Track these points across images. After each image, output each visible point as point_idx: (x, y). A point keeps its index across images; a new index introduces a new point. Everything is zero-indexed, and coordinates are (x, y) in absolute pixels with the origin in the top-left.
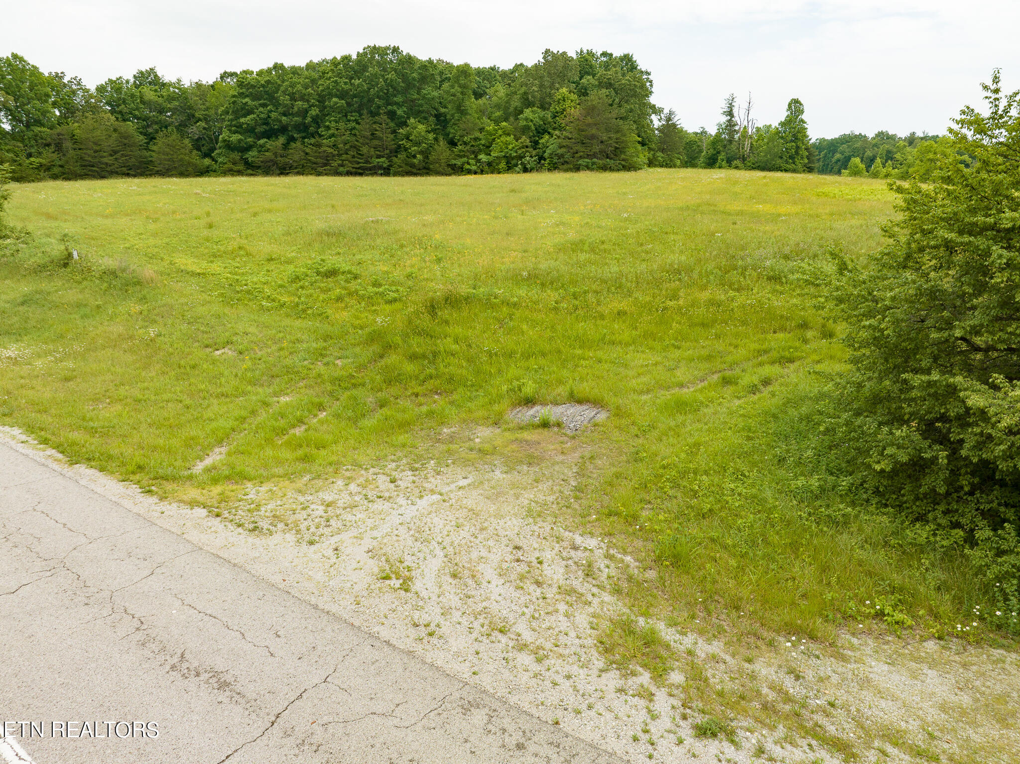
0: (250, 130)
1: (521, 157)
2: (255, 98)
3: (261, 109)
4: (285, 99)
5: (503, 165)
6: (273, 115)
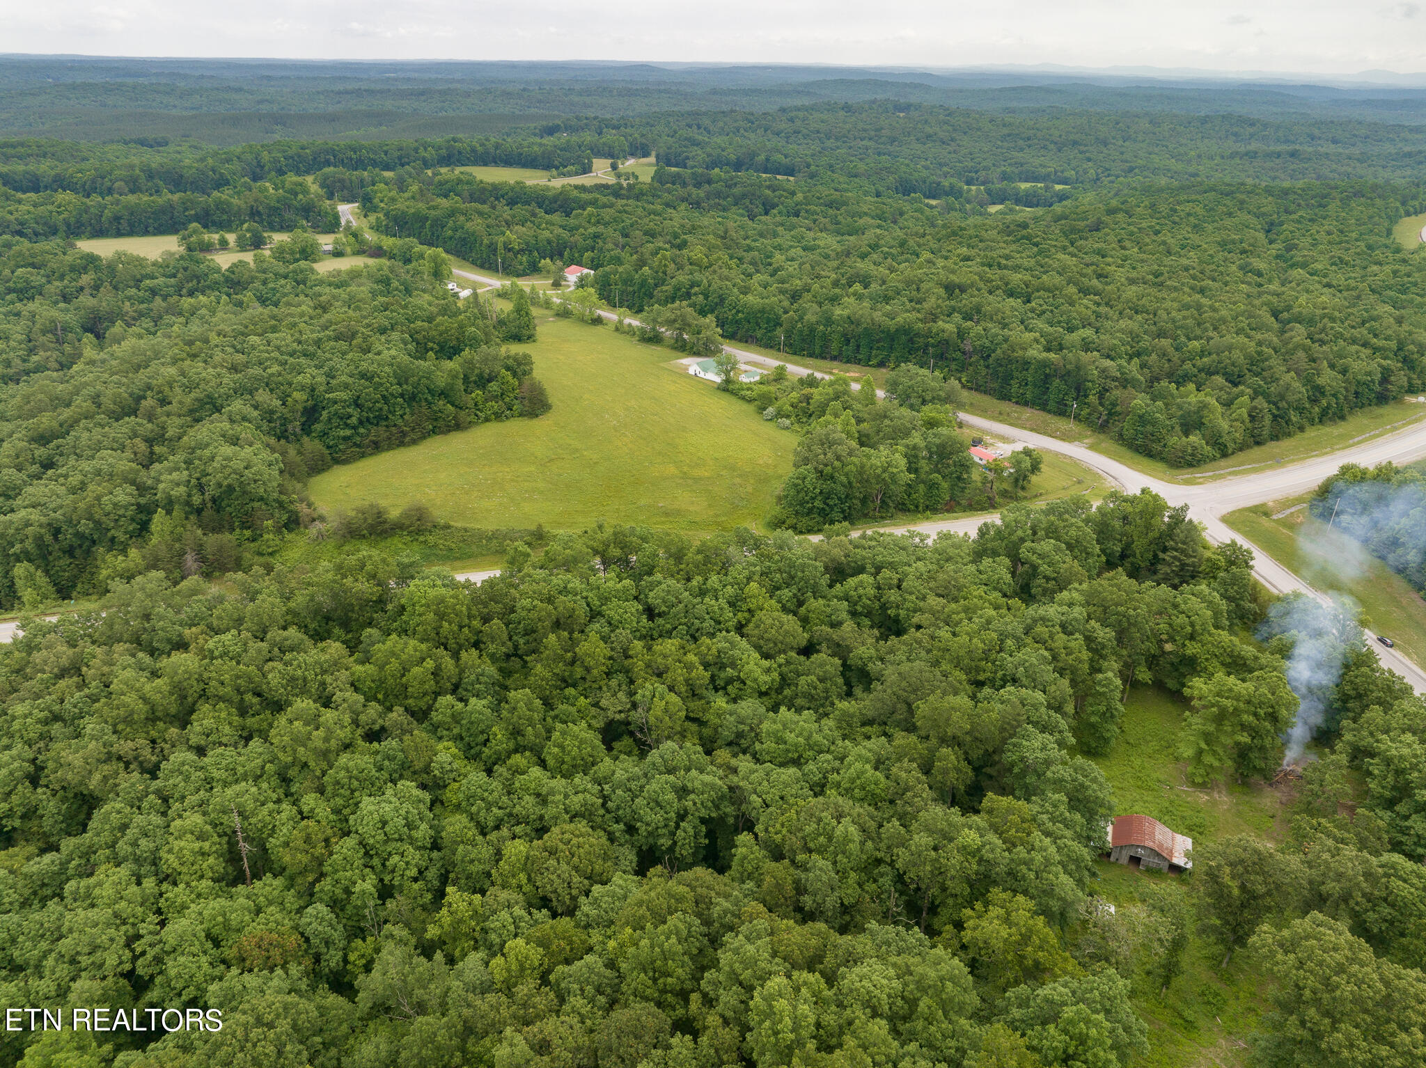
1: (503, 412)
5: (493, 417)
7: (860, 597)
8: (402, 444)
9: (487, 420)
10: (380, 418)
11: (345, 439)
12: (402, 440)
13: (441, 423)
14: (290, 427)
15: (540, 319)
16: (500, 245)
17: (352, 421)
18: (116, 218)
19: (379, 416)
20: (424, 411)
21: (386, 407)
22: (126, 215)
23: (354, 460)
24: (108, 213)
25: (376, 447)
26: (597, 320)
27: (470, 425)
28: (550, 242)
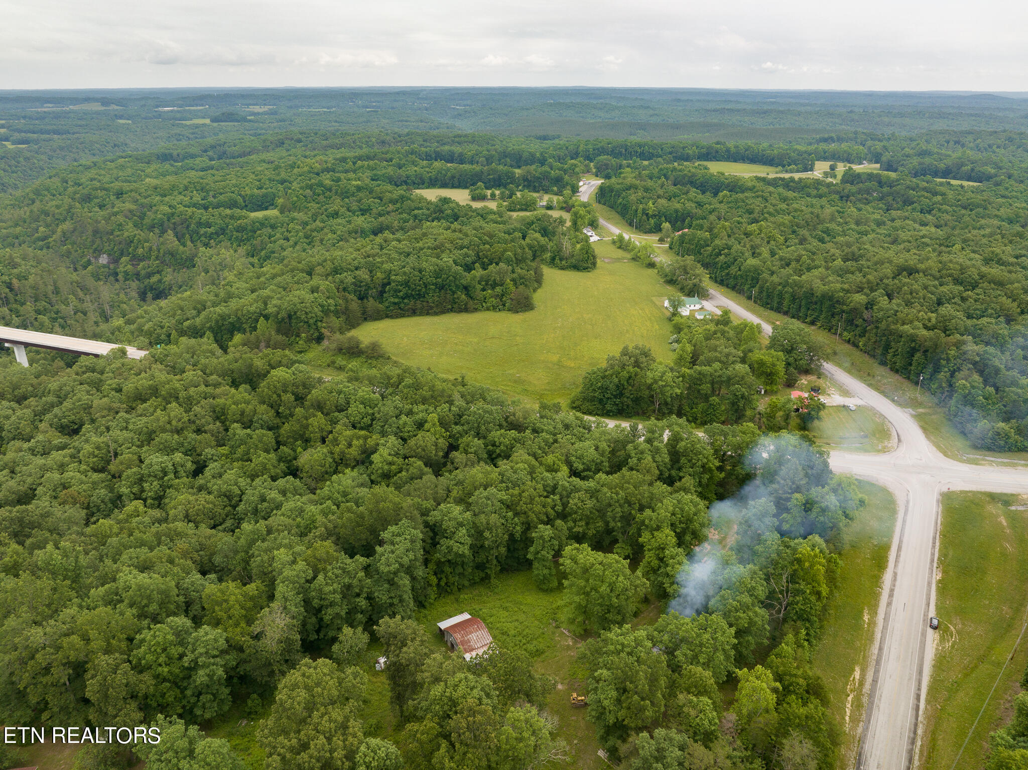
0: (401, 297)
1: (498, 306)
2: (402, 285)
3: (404, 289)
4: (412, 286)
5: (492, 308)
6: (409, 291)
7: (500, 443)
8: (428, 314)
9: (488, 309)
10: (420, 296)
11: (395, 304)
12: (428, 311)
13: (456, 306)
14: (370, 292)
15: (618, 260)
16: (640, 211)
17: (401, 294)
18: (453, 177)
19: (419, 294)
20: (448, 296)
21: (424, 290)
22: (457, 176)
23: (397, 317)
24: (449, 174)
25: (414, 313)
26: (652, 265)
27: (476, 310)
28: (676, 211)
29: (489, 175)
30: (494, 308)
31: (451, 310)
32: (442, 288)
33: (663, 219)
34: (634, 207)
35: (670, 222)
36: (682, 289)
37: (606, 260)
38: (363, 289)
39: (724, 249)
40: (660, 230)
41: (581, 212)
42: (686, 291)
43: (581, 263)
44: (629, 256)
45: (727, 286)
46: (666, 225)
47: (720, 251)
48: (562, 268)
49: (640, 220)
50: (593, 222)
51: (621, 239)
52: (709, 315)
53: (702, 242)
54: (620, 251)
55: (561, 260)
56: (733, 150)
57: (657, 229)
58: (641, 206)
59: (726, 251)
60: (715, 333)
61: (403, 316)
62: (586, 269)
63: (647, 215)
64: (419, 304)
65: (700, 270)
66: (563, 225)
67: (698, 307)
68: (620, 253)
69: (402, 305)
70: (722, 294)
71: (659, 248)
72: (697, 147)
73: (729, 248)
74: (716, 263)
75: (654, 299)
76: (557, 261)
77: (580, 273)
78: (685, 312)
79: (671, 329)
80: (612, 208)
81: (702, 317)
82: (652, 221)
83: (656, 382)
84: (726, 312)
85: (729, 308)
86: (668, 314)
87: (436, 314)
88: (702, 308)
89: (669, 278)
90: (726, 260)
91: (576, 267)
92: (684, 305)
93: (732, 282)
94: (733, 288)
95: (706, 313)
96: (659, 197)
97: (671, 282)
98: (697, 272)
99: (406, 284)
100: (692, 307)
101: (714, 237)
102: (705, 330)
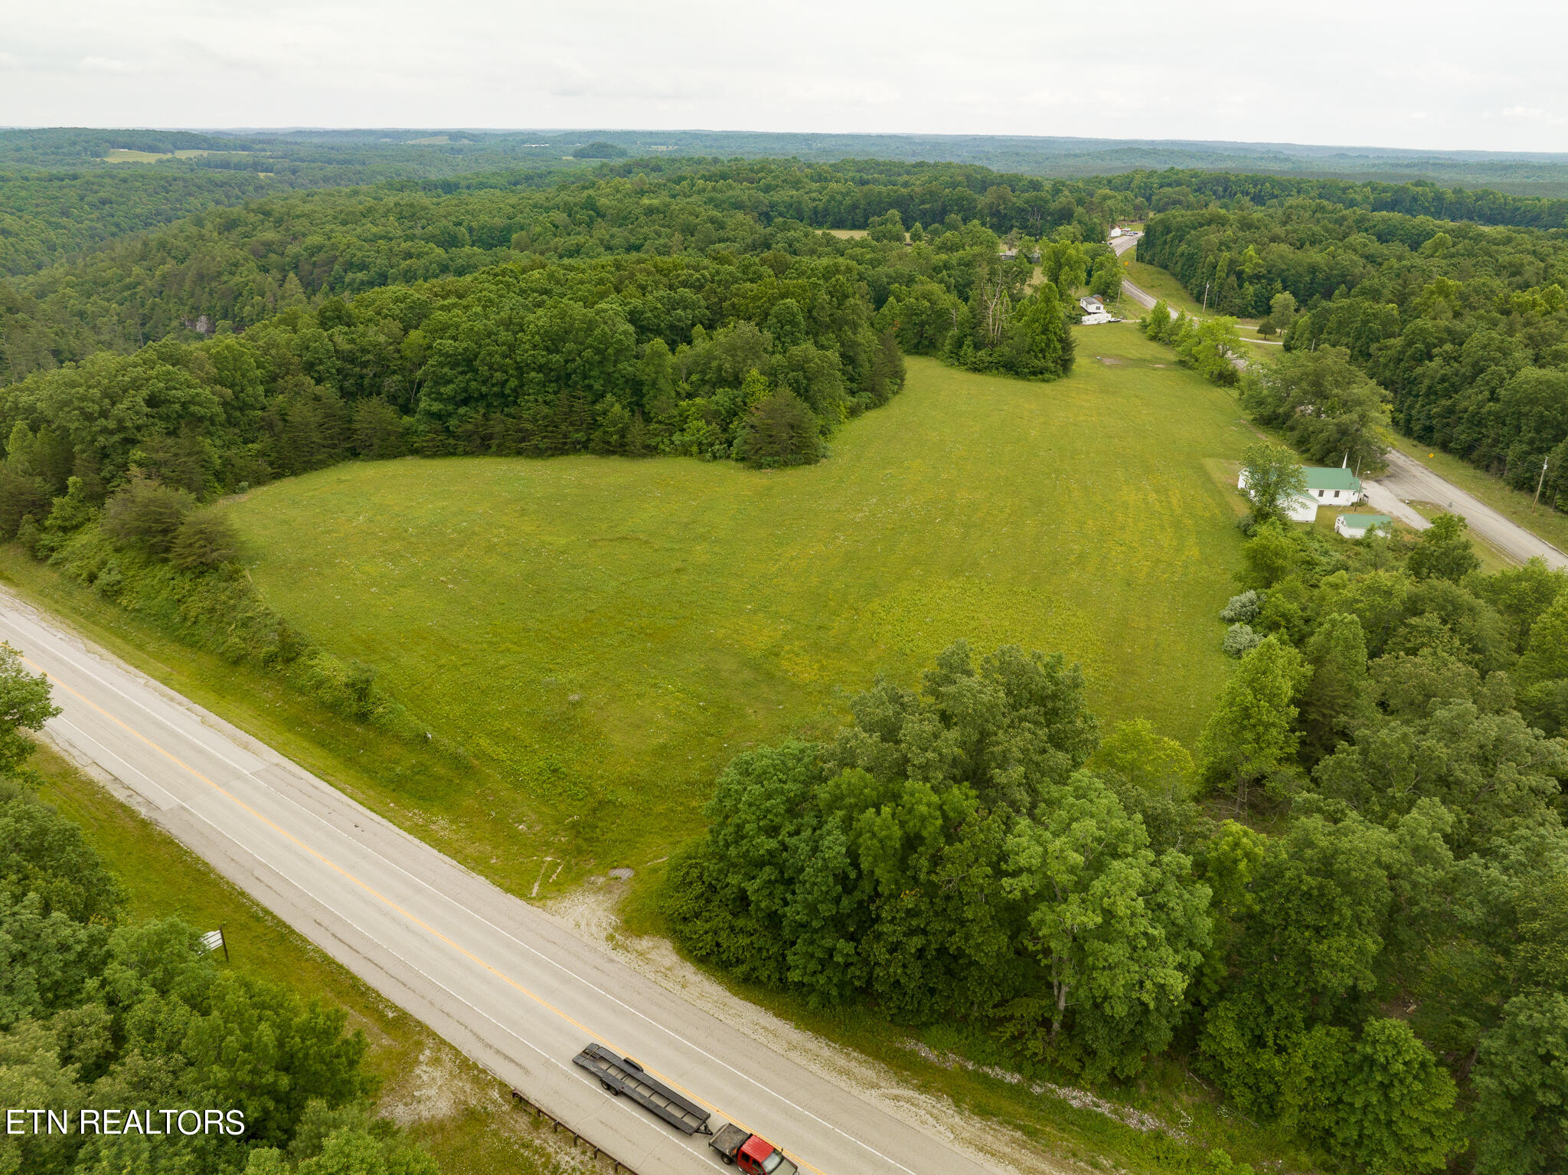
0: (450, 399)
1: (712, 445)
2: (454, 365)
3: (460, 378)
4: (484, 370)
5: (695, 449)
6: (473, 385)
10: (503, 399)
13: (594, 436)
14: (383, 381)
15: (1140, 362)
16: (1223, 264)
17: (447, 390)
18: (855, 206)
19: (502, 395)
20: (578, 405)
21: (513, 383)
22: (863, 203)
23: (434, 455)
24: (848, 201)
25: (482, 445)
26: (1226, 378)
27: (650, 451)
28: (1313, 269)
29: (923, 202)
30: (701, 450)
31: (583, 447)
32: (562, 378)
33: (1279, 285)
34: (1211, 258)
35: (1294, 294)
36: (1302, 444)
37: (1108, 361)
38: (369, 372)
39: (1441, 342)
40: (1268, 310)
41: (1071, 251)
42: (1315, 448)
43: (1025, 358)
44: (1171, 356)
45: (1445, 447)
46: (1283, 298)
47: (1429, 347)
48: (976, 369)
49: (1221, 286)
50: (1108, 285)
51: (1160, 318)
52: (1385, 526)
53: (1375, 326)
54: (1154, 345)
55: (977, 347)
56: (1450, 196)
57: (1261, 308)
58: (1226, 254)
59: (1448, 347)
60: (1414, 607)
61: (448, 452)
62: (1037, 373)
63: (1239, 275)
64: (498, 422)
65: (1364, 388)
66: (1023, 282)
67: (1347, 498)
68: (1154, 349)
69: (452, 423)
70: (1428, 465)
71: (1259, 346)
72: (1374, 189)
73: (1458, 339)
74: (1415, 381)
75: (1210, 464)
76: (967, 350)
77: (1020, 385)
78: (1301, 509)
79: (1242, 566)
80: (1166, 267)
81: (1359, 533)
82: (1250, 289)
83: (1050, 894)
84: (1447, 526)
85: (1456, 511)
86: (1243, 512)
87: (538, 453)
88: (1360, 505)
89: (1267, 411)
90: (1447, 370)
91: (1011, 368)
92: (1300, 488)
93: (1462, 434)
94: (1465, 453)
95: (1376, 521)
96: (1273, 240)
97: (1273, 420)
98: (1357, 391)
99: (467, 362)
100: (1329, 498)
101: (1409, 312)
102: (1373, 589)
